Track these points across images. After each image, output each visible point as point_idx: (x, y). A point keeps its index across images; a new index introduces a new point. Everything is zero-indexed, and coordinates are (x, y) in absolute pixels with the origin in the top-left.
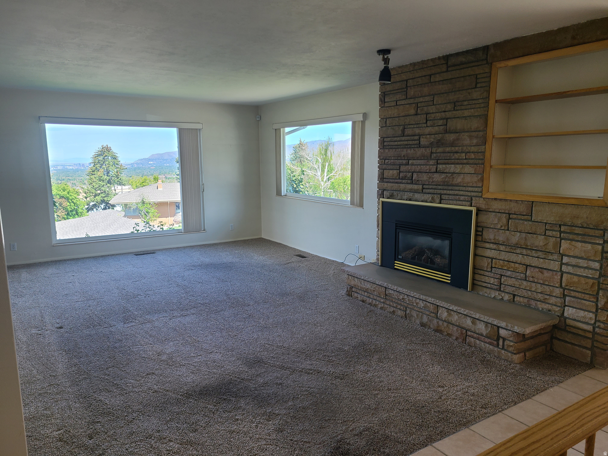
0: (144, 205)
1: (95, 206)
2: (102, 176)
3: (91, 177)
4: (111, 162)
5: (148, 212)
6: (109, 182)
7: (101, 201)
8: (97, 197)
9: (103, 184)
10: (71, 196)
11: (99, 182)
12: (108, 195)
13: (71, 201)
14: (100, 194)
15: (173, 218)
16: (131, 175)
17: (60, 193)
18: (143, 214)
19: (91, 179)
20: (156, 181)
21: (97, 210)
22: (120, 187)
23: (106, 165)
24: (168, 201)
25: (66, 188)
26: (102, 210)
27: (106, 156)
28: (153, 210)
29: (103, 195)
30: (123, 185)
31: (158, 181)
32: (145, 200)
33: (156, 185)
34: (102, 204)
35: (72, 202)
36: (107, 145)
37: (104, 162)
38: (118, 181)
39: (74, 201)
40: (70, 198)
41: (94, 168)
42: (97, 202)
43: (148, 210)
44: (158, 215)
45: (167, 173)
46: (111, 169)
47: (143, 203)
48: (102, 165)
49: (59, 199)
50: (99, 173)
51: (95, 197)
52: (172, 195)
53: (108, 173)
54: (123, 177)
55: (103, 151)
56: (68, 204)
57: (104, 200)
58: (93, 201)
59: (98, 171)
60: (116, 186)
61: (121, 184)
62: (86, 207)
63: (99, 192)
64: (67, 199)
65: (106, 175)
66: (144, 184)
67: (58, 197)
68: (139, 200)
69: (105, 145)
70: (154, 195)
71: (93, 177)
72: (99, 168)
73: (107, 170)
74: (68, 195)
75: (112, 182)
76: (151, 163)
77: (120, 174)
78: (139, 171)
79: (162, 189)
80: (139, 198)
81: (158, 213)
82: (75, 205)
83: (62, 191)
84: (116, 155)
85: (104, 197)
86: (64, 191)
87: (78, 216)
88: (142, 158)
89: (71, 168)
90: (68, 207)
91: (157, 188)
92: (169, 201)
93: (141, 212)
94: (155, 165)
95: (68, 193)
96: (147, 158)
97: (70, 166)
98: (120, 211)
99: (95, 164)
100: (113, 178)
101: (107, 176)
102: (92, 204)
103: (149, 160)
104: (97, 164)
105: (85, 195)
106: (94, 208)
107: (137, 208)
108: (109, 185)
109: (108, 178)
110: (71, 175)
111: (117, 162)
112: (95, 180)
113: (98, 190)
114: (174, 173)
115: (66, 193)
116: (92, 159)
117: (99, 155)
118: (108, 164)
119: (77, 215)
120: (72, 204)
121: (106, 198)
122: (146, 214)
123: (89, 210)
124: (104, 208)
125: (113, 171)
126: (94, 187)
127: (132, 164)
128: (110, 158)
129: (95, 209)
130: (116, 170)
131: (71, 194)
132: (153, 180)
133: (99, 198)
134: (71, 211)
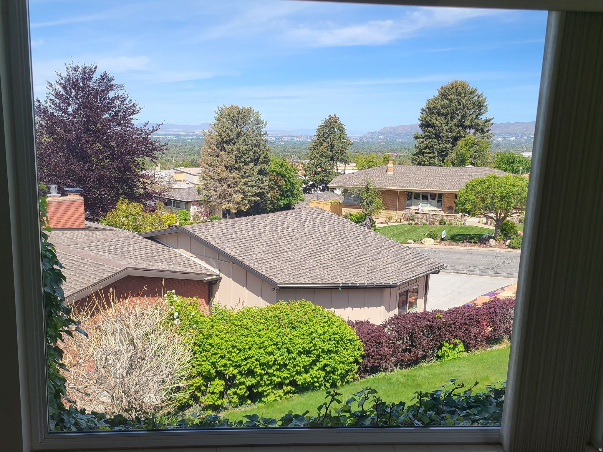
0: (368, 193)
1: (313, 186)
2: (325, 152)
3: (313, 152)
4: (337, 136)
5: (371, 203)
6: (332, 159)
7: (321, 180)
8: (316, 176)
9: (324, 161)
10: (288, 173)
11: (321, 159)
12: (328, 174)
13: (287, 180)
14: (320, 173)
15: (401, 213)
16: (358, 151)
17: (277, 169)
18: (365, 204)
19: (313, 154)
20: (386, 162)
21: (315, 191)
22: (343, 165)
23: (331, 139)
24: (398, 189)
25: (284, 164)
26: (321, 191)
27: (332, 127)
28: (378, 199)
29: (323, 174)
30: (347, 163)
31: (389, 162)
32: (370, 186)
33: (385, 167)
34: (321, 185)
35: (289, 181)
36: (335, 115)
37: (329, 135)
38: (342, 158)
39: (291, 180)
40: (287, 176)
41: (318, 141)
42: (316, 182)
43: (373, 200)
44: (383, 207)
45: (398, 150)
46: (336, 143)
47: (367, 189)
48: (327, 138)
49: (276, 176)
50: (322, 148)
51: (314, 176)
52: (405, 181)
53: (332, 148)
54: (349, 152)
55: (330, 122)
56: (284, 182)
57: (323, 180)
58: (312, 181)
59: (322, 145)
60: (339, 163)
61: (344, 161)
62: (304, 186)
63: (319, 169)
64: (284, 177)
65: (329, 150)
66: (371, 164)
67: (275, 173)
68: (363, 185)
69: (333, 115)
70: (381, 180)
71: (315, 152)
72: (323, 141)
73: (331, 144)
74: (285, 173)
75: (335, 159)
76: (382, 137)
77: (345, 150)
78: (367, 146)
79: (392, 173)
80: (363, 184)
81: (384, 205)
82: (291, 184)
83: (279, 167)
84: (344, 127)
85: (324, 176)
86: (282, 168)
87: (293, 198)
88: (373, 132)
89: (298, 139)
90: (284, 187)
91: (387, 172)
92: (400, 189)
93: (362, 201)
94: (385, 141)
95: (286, 170)
96: (378, 132)
97: (298, 137)
98: (339, 195)
99: (319, 137)
100: (336, 155)
101: (331, 151)
102: (310, 183)
103: (380, 133)
104: (321, 137)
105: (304, 172)
106: (313, 188)
107: (358, 196)
108: (331, 162)
109: (332, 154)
110: (297, 147)
111: (343, 136)
112: (317, 156)
113: (319, 168)
114: (407, 151)
115: (283, 170)
116: (317, 130)
117: (325, 126)
118: (333, 137)
119: (292, 196)
120: (288, 183)
121: (326, 178)
122: (368, 205)
123: (306, 191)
124: (322, 189)
125: (338, 147)
126: (314, 164)
127: (360, 137)
128: (336, 130)
129: (312, 190)
130: (341, 145)
131: (288, 171)
132: (382, 160)
133: (318, 177)
134: (287, 191)
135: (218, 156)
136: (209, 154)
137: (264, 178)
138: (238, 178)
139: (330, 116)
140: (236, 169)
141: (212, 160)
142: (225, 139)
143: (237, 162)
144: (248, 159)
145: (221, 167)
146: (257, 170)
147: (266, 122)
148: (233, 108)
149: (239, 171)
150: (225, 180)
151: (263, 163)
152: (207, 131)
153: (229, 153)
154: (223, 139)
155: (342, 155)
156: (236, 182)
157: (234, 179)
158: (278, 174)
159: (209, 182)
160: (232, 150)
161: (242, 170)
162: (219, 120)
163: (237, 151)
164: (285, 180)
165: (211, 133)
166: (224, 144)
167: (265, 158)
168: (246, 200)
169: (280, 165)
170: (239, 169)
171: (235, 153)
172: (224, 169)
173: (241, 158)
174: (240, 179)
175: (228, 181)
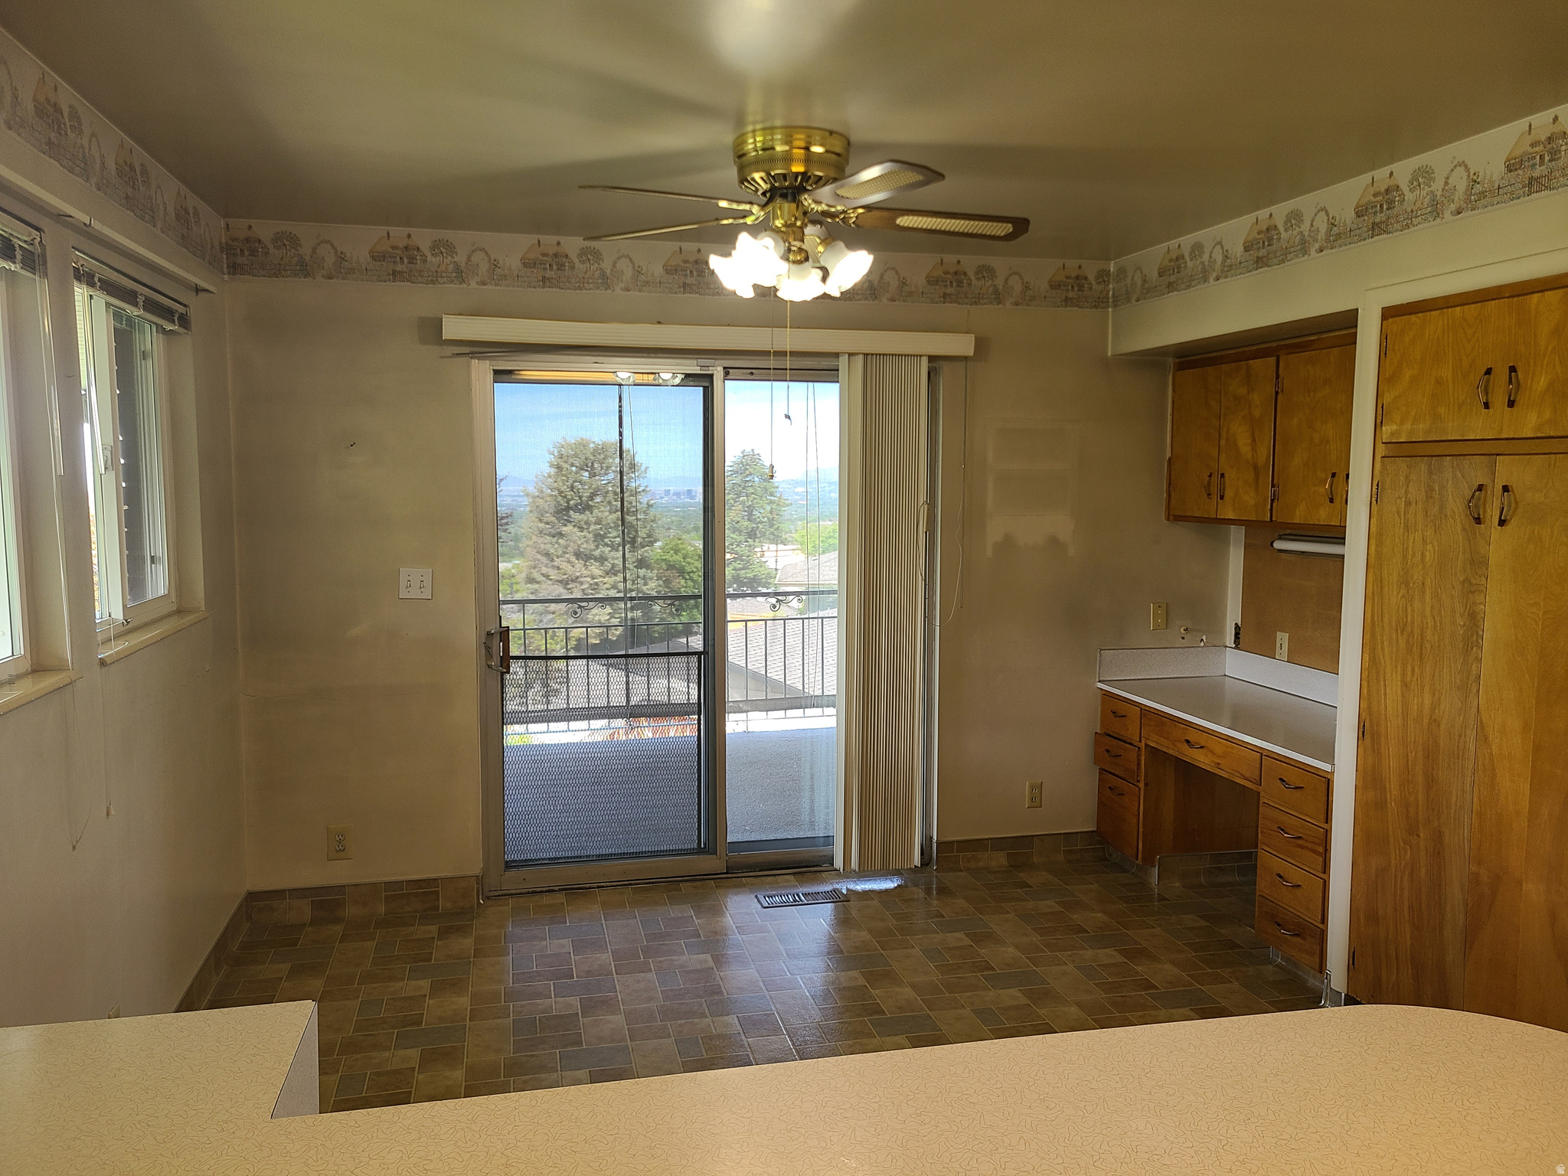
135: (561, 535)
136: (541, 532)
137: (649, 574)
138: (601, 576)
139: (743, 452)
140: (596, 559)
141: (546, 543)
142: (571, 502)
143: (597, 547)
144: (616, 539)
145: (567, 556)
146: (634, 559)
147: (646, 468)
148: (582, 444)
149: (602, 564)
150: (575, 580)
151: (643, 547)
152: (531, 489)
153: (581, 529)
154: (568, 502)
155: (772, 526)
156: (596, 584)
157: (593, 578)
158: (671, 567)
159: (544, 586)
160: (586, 523)
161: (606, 560)
162: (559, 468)
163: (596, 523)
164: (684, 578)
165: (542, 492)
166: (571, 512)
167: (649, 536)
168: (616, 618)
169: (672, 549)
170: (602, 559)
171: (592, 527)
172: (573, 559)
173: (603, 537)
174: (604, 577)
175: (582, 583)
